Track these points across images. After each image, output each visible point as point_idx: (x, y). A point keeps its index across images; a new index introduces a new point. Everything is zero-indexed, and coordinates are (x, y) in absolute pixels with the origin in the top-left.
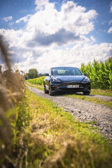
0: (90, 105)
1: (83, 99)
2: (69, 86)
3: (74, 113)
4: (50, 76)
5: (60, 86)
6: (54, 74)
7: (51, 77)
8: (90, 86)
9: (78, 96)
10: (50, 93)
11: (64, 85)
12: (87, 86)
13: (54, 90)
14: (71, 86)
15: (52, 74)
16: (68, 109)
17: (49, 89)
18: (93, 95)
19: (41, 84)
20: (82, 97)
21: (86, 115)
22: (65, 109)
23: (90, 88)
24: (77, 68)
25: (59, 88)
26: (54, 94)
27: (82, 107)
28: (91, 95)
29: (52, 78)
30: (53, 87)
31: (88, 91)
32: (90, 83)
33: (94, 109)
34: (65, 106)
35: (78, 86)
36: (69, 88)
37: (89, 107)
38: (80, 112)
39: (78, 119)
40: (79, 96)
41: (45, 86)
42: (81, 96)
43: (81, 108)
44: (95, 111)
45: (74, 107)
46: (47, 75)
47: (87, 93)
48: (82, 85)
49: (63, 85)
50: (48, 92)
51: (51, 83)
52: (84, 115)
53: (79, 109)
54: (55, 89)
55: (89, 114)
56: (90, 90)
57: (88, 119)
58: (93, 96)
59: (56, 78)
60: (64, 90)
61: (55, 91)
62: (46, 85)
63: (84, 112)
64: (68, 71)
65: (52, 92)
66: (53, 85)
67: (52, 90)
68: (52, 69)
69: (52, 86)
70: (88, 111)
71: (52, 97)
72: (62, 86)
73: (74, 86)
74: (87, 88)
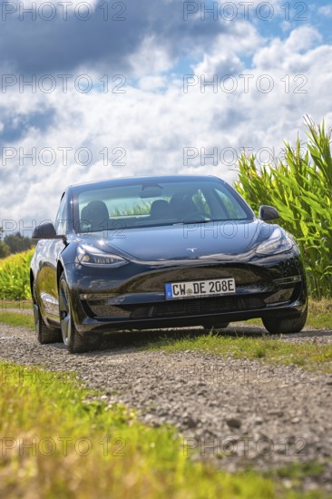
0: (300, 386)
1: (260, 355)
2: (177, 290)
3: (199, 432)
4: (63, 238)
5: (122, 291)
6: (85, 227)
7: (67, 244)
8: (304, 279)
9: (233, 345)
10: (66, 340)
11: (149, 282)
12: (281, 281)
13: (92, 315)
14: (189, 286)
15: (74, 224)
16: (165, 415)
17: (63, 314)
18: (322, 334)
19: (18, 296)
20: (257, 344)
21: (271, 437)
22: (149, 417)
23: (300, 293)
24: (221, 182)
25: (121, 306)
26: (93, 341)
27: (251, 398)
28: (310, 334)
29: (77, 245)
30: (84, 302)
31: (294, 309)
32: (301, 265)
33: (321, 404)
34: (153, 398)
35: (228, 286)
36: (177, 302)
37: (289, 393)
38: (234, 425)
39: (220, 458)
40: (239, 340)
41: (37, 301)
42: (250, 341)
43: (245, 405)
44: (322, 411)
45: (201, 400)
46: (46, 232)
47: (285, 322)
48: (254, 277)
49: (143, 286)
50: (60, 331)
51: (68, 281)
52: (257, 437)
53: (235, 408)
54: (93, 308)
55: (289, 428)
56: (303, 301)
57: (276, 457)
58: (320, 339)
59: (96, 246)
60: (152, 310)
61: (100, 324)
62: (43, 295)
63: (259, 423)
64: (168, 199)
65: (79, 329)
66: (82, 292)
67: (80, 320)
68: (73, 193)
69: (75, 294)
70: (281, 415)
71: (83, 359)
72: (134, 290)
73: (208, 288)
74: (282, 292)
